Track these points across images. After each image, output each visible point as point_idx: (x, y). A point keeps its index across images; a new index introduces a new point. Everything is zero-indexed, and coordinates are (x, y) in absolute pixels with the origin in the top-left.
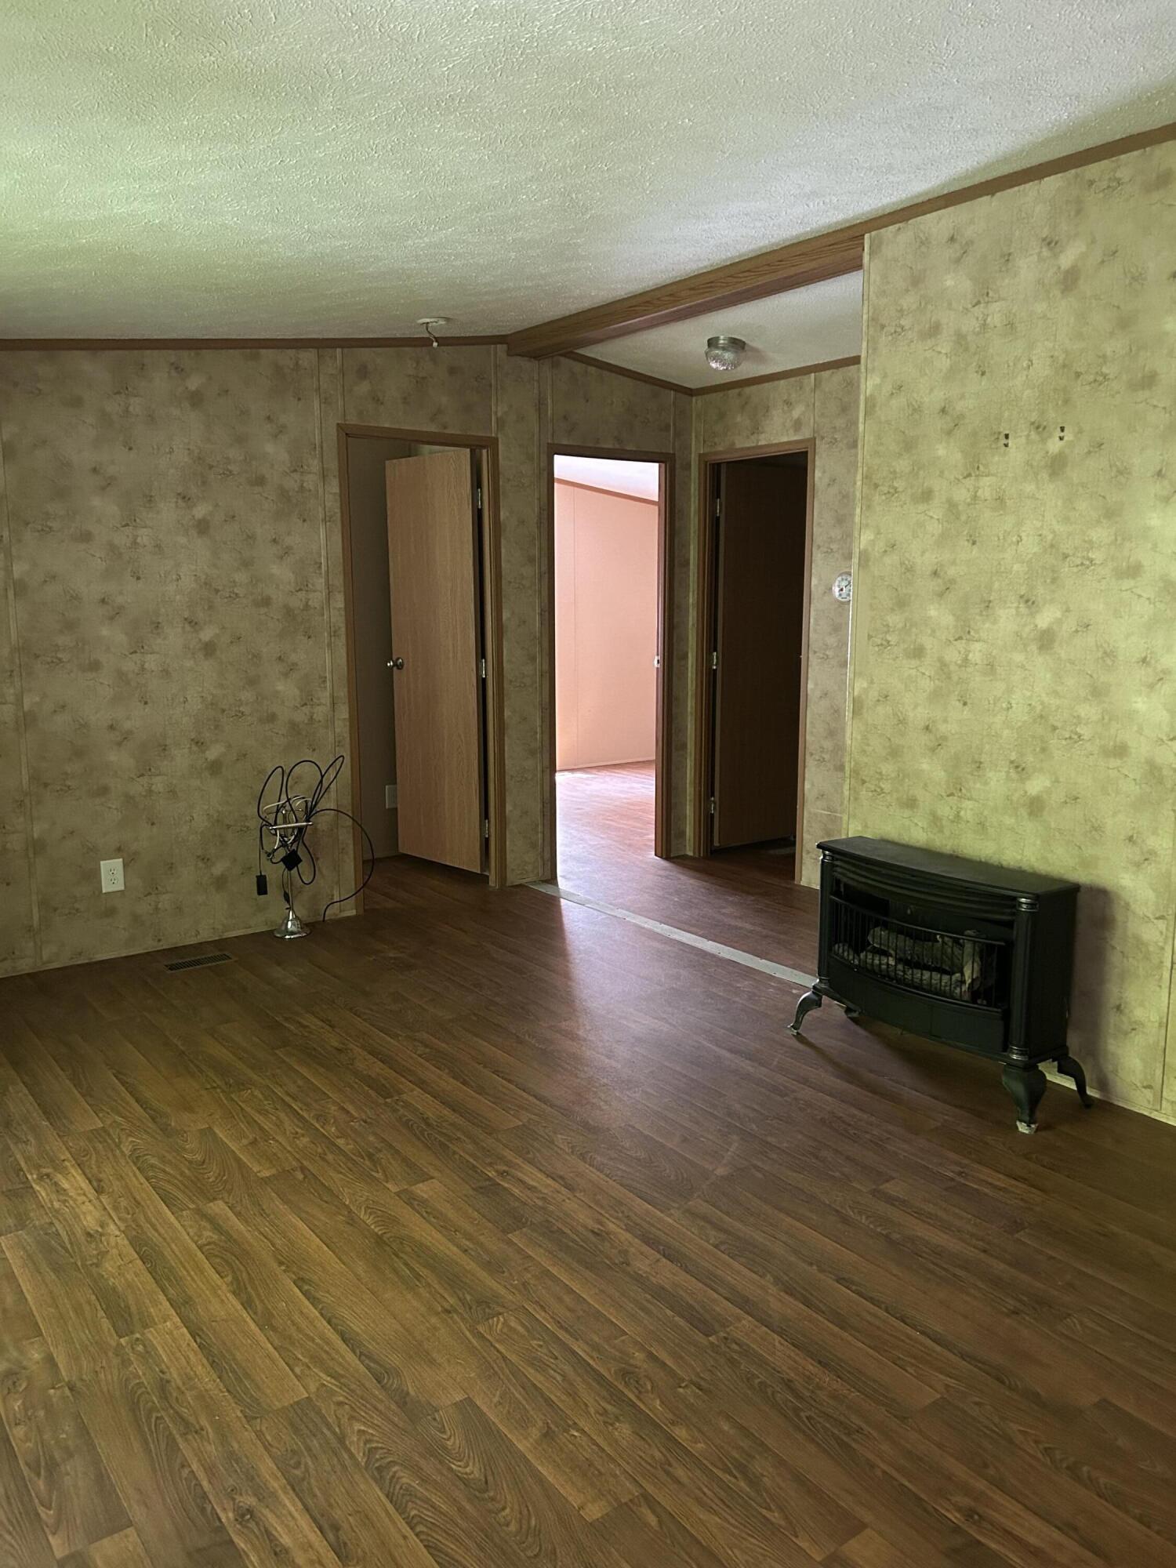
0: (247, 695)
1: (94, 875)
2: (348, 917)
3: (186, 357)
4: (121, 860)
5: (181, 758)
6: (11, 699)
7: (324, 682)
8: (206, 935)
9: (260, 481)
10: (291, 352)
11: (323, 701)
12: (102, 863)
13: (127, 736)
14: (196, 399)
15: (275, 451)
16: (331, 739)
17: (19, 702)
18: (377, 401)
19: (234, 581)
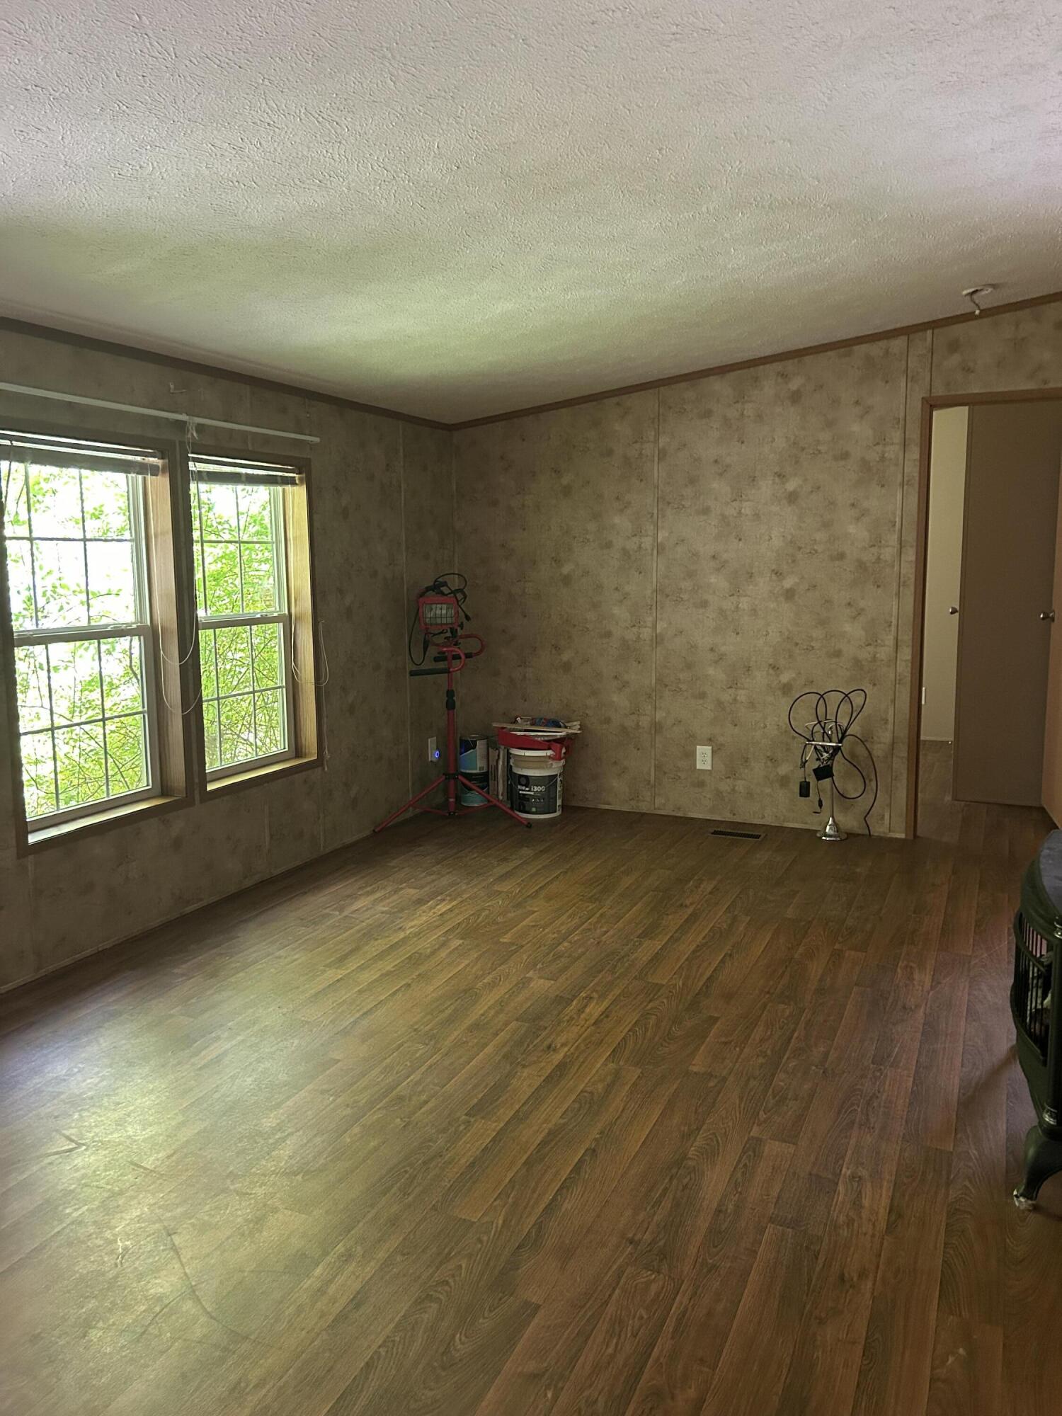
0: (818, 633)
1: (691, 755)
2: (896, 839)
3: (790, 365)
4: (710, 748)
5: (760, 678)
6: (649, 624)
7: (890, 626)
8: (769, 820)
9: (845, 456)
10: (883, 344)
11: (887, 643)
12: (698, 747)
13: (721, 657)
14: (796, 397)
15: (860, 430)
16: (892, 676)
17: (655, 626)
18: (968, 370)
19: (815, 540)
